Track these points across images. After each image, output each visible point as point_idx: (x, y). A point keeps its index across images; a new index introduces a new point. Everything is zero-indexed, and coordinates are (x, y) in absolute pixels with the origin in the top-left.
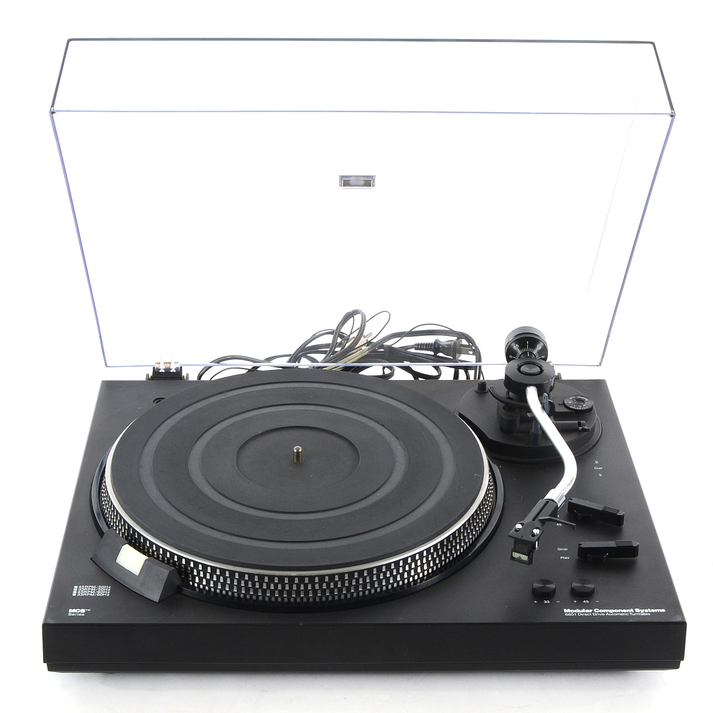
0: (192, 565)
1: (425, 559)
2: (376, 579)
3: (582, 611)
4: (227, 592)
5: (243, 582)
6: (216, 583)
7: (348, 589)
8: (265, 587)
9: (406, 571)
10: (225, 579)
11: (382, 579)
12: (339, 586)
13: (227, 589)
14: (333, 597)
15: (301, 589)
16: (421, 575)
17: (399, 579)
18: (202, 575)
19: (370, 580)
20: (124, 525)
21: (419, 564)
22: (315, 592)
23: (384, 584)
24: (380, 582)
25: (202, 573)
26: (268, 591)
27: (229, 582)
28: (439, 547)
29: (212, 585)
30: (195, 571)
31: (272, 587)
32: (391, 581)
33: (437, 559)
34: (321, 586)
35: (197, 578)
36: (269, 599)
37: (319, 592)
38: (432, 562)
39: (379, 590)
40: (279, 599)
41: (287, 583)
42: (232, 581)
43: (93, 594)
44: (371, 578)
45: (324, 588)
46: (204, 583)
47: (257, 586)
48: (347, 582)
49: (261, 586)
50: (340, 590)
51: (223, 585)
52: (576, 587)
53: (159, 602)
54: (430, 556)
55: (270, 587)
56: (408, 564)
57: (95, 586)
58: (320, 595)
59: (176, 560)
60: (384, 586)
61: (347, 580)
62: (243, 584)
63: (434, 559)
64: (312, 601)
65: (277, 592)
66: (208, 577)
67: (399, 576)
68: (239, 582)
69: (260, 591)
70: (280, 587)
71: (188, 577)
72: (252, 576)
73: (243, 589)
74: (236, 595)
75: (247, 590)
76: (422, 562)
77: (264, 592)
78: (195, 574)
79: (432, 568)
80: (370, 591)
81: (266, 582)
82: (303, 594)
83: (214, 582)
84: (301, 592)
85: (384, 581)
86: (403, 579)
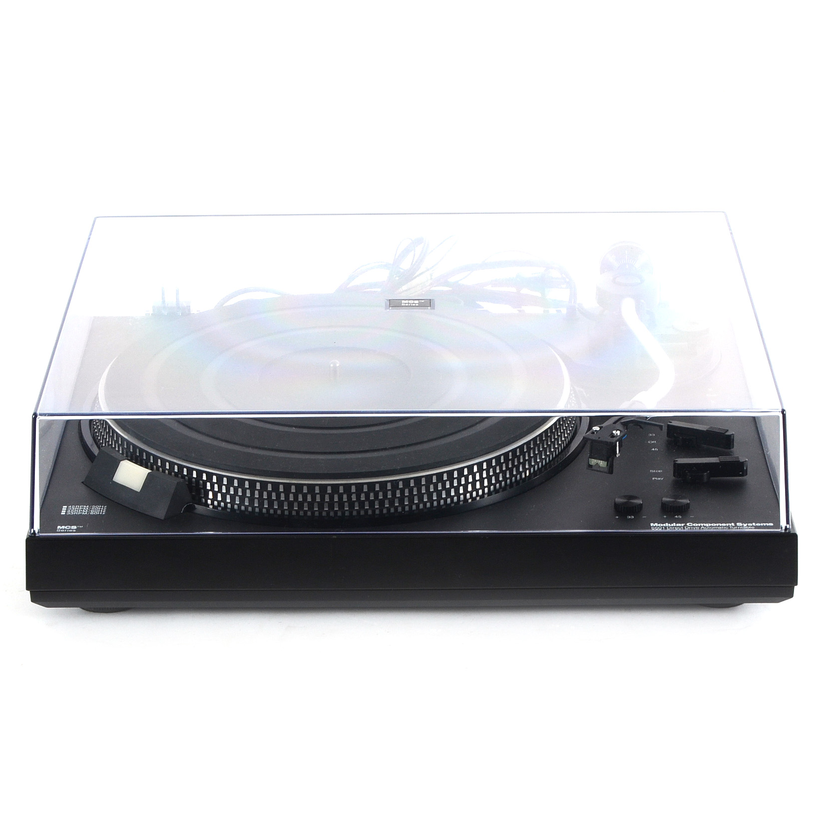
0: (204, 478)
1: (485, 472)
2: (424, 492)
3: (672, 525)
4: (246, 507)
5: (265, 494)
6: (233, 498)
7: (392, 502)
8: (291, 498)
9: (461, 485)
10: (244, 492)
11: (433, 492)
12: (380, 498)
13: (247, 504)
14: (374, 511)
15: (335, 500)
16: (480, 492)
17: (453, 494)
18: (216, 489)
19: (418, 492)
20: (122, 444)
21: (478, 478)
22: (351, 505)
23: (435, 498)
24: (430, 495)
25: (216, 486)
26: (296, 504)
27: (248, 495)
28: (502, 461)
29: (228, 500)
30: (208, 484)
31: (300, 499)
32: (444, 496)
33: (501, 475)
34: (358, 497)
35: (211, 493)
36: (297, 513)
37: (357, 504)
38: (493, 478)
39: (428, 505)
40: (309, 513)
41: (318, 494)
42: (252, 494)
43: (86, 513)
44: (419, 490)
45: (362, 499)
46: (219, 498)
47: (283, 498)
48: (389, 493)
49: (287, 497)
50: (382, 503)
51: (242, 499)
52: (667, 502)
53: (165, 519)
54: (491, 470)
55: (298, 499)
56: (464, 476)
57: (88, 506)
58: (358, 508)
59: (186, 474)
60: (435, 500)
61: (389, 490)
62: (265, 497)
63: (496, 475)
64: (348, 515)
65: (306, 504)
66: (224, 491)
67: (453, 490)
68: (261, 494)
69: (286, 503)
70: (309, 498)
71: (199, 493)
72: (276, 486)
73: (266, 502)
74: (257, 510)
75: (271, 503)
76: (481, 475)
77: (291, 505)
78: (209, 487)
79: (495, 485)
80: (418, 505)
81: (293, 493)
82: (337, 506)
83: (231, 495)
84: (335, 504)
85: (435, 494)
86: (457, 493)
